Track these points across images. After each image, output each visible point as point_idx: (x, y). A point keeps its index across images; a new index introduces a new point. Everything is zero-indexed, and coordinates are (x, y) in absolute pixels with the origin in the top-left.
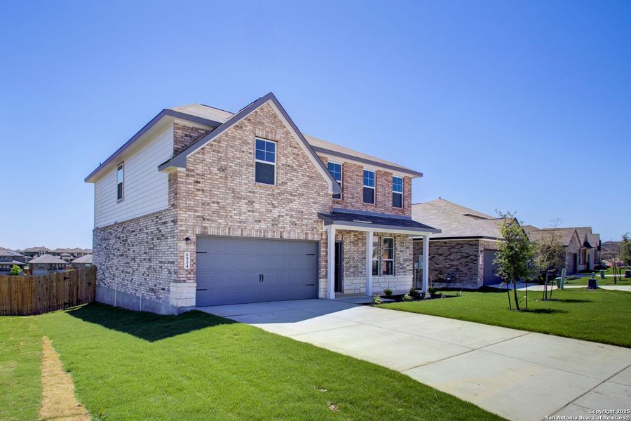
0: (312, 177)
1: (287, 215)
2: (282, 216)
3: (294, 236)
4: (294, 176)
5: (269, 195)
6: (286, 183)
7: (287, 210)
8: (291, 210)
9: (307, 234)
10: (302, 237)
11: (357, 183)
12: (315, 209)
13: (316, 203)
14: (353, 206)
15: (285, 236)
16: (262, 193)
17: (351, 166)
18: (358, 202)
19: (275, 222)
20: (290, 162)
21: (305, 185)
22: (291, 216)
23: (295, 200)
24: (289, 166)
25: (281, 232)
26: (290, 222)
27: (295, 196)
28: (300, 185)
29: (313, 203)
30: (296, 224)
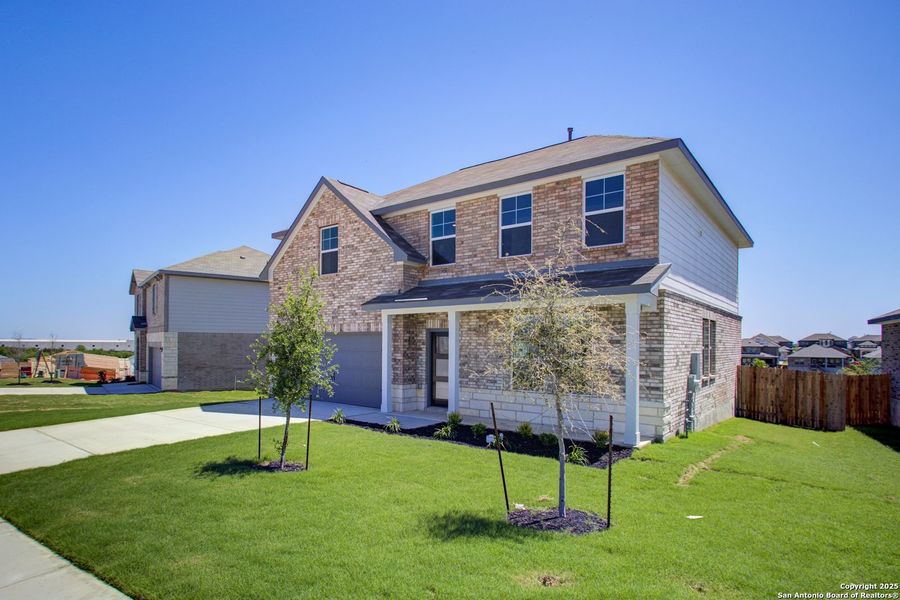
0: (375, 250)
1: (347, 304)
2: (342, 307)
3: (354, 328)
4: (354, 256)
5: (330, 285)
6: (346, 268)
7: (347, 299)
8: (352, 297)
9: (369, 324)
10: (363, 329)
11: (483, 227)
12: (379, 291)
13: (380, 283)
14: (473, 270)
15: (345, 329)
16: (323, 286)
17: (470, 203)
18: (483, 260)
19: (335, 314)
20: (350, 242)
21: (368, 264)
22: (351, 305)
23: (355, 285)
24: (349, 246)
25: (341, 325)
26: (350, 312)
27: (355, 280)
28: (361, 266)
29: (377, 283)
30: (356, 314)
